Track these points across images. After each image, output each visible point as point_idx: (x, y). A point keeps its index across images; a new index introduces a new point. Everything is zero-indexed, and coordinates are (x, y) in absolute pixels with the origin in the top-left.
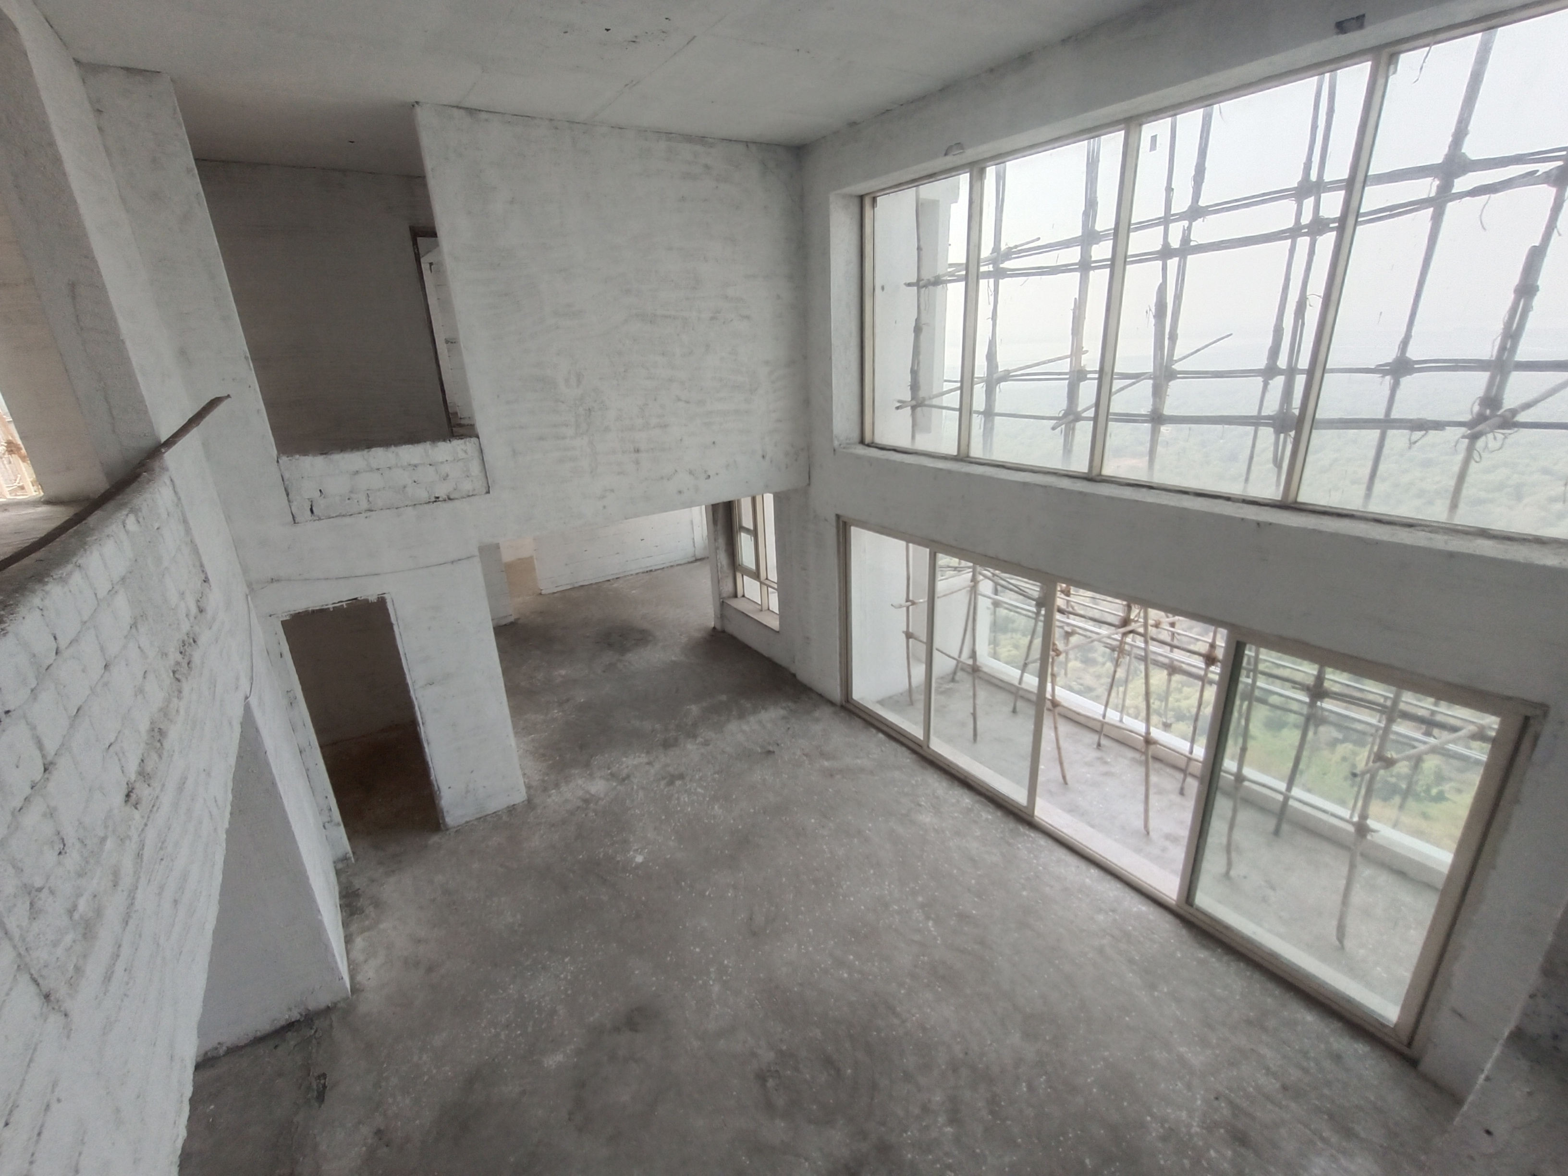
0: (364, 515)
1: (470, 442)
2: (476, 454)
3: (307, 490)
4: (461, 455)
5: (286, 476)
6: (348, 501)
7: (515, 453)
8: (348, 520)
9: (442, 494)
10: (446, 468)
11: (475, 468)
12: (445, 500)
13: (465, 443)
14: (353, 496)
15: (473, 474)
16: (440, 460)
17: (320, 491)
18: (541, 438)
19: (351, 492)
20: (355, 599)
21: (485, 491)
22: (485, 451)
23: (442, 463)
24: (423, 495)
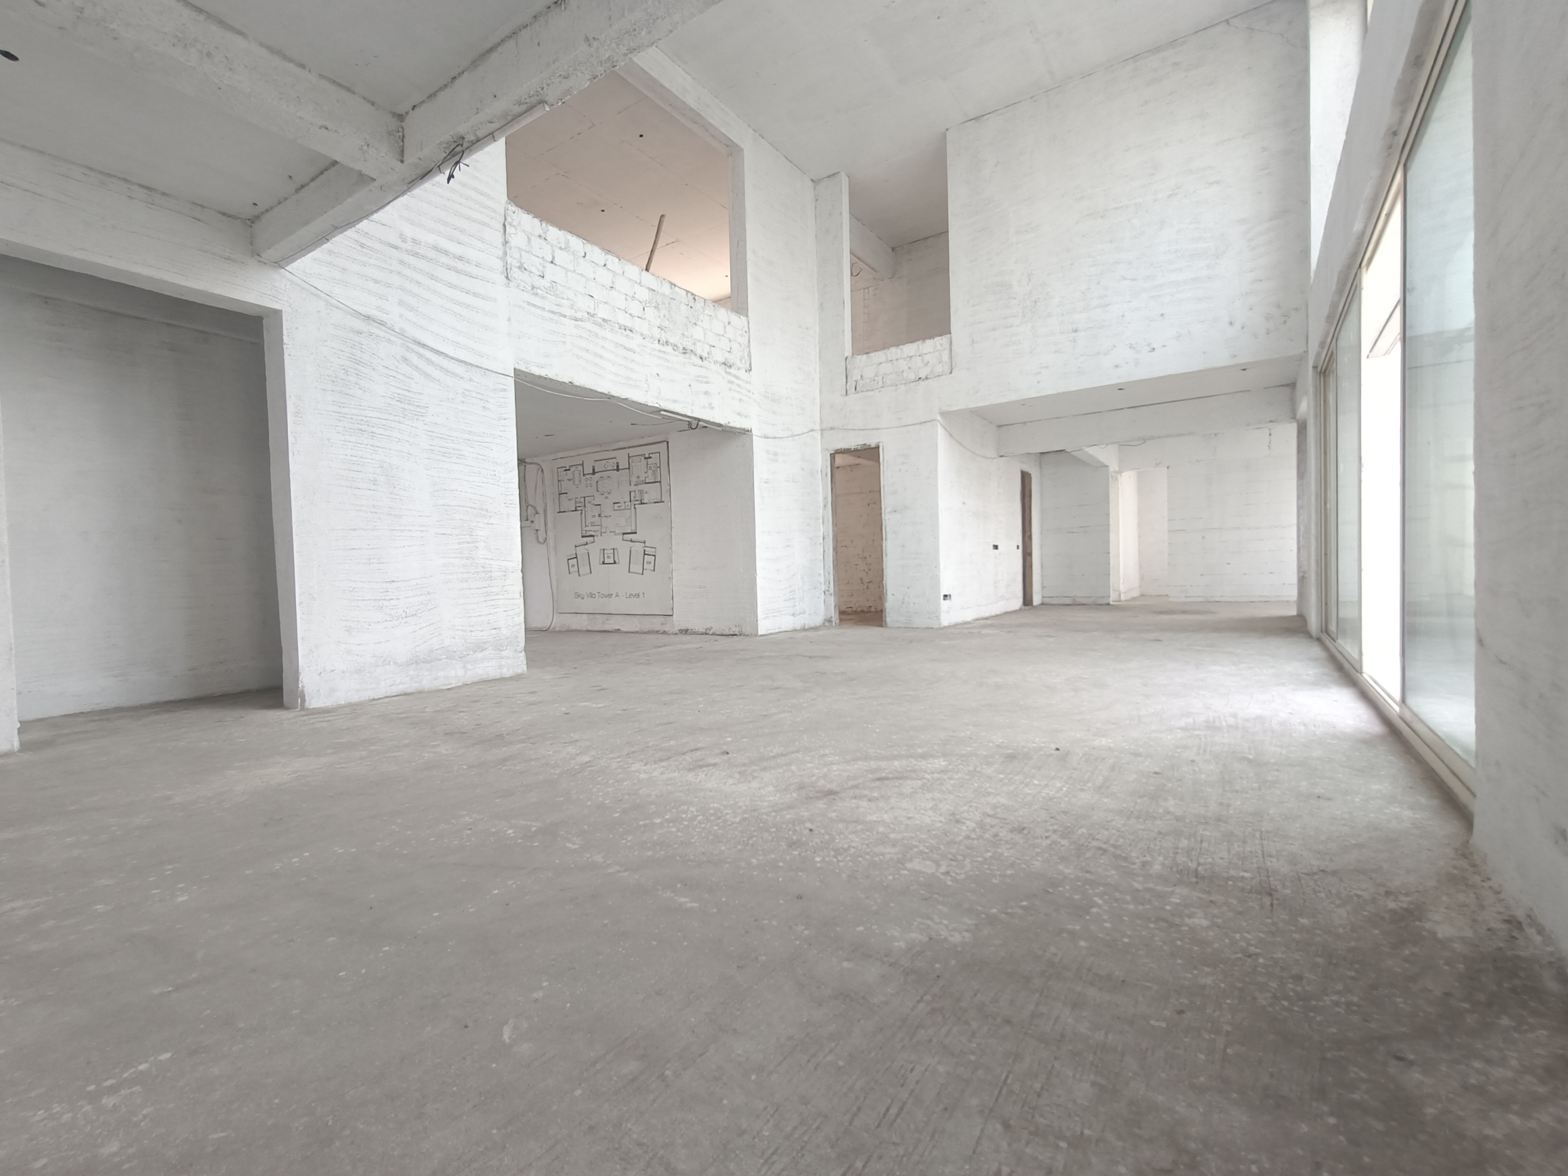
0: (878, 391)
1: (945, 338)
2: (948, 346)
3: (855, 375)
4: (939, 347)
5: (848, 367)
6: (873, 382)
7: (973, 342)
8: (870, 393)
9: (923, 376)
10: (927, 358)
11: (945, 356)
12: (923, 380)
13: (942, 339)
14: (876, 378)
15: (944, 360)
16: (925, 352)
17: (862, 376)
18: (994, 329)
19: (875, 376)
20: (865, 444)
21: (949, 372)
22: (953, 342)
23: (926, 354)
24: (912, 376)
